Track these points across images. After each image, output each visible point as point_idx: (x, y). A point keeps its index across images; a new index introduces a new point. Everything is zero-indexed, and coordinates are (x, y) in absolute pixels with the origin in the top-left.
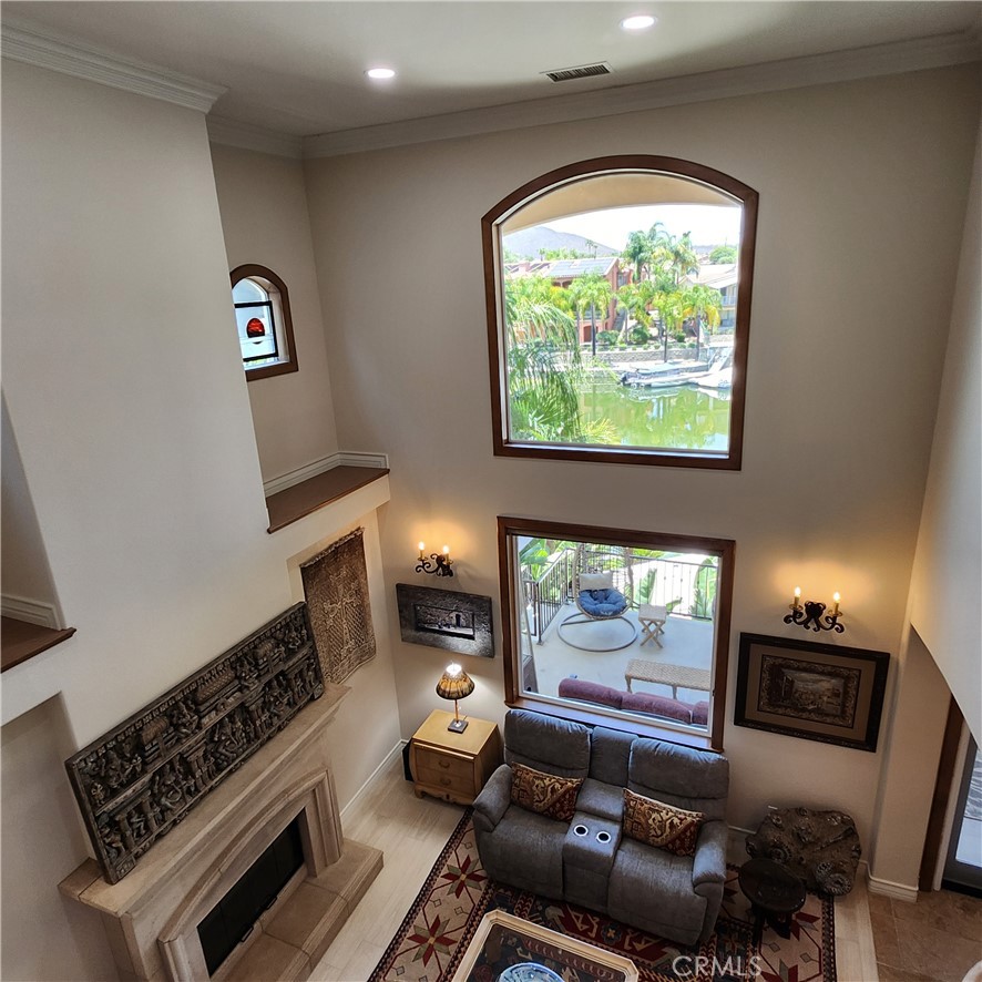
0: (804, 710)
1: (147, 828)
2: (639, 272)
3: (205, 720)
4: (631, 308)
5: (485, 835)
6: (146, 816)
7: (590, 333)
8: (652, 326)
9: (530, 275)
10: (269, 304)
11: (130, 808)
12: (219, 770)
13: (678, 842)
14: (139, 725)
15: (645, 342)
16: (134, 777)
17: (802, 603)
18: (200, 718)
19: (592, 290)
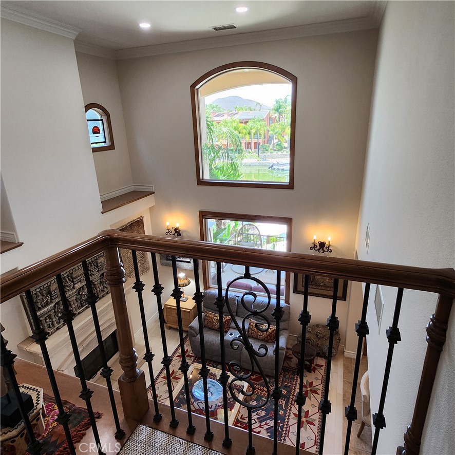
0: (319, 286)
1: (53, 324)
2: (279, 118)
3: (76, 286)
4: (275, 134)
5: (193, 338)
6: (52, 320)
7: (257, 145)
8: (285, 143)
9: (229, 118)
10: (102, 120)
11: (46, 316)
12: (83, 306)
13: (269, 337)
14: (49, 284)
15: (282, 150)
16: (47, 304)
17: (317, 242)
18: (74, 284)
19: (257, 125)
